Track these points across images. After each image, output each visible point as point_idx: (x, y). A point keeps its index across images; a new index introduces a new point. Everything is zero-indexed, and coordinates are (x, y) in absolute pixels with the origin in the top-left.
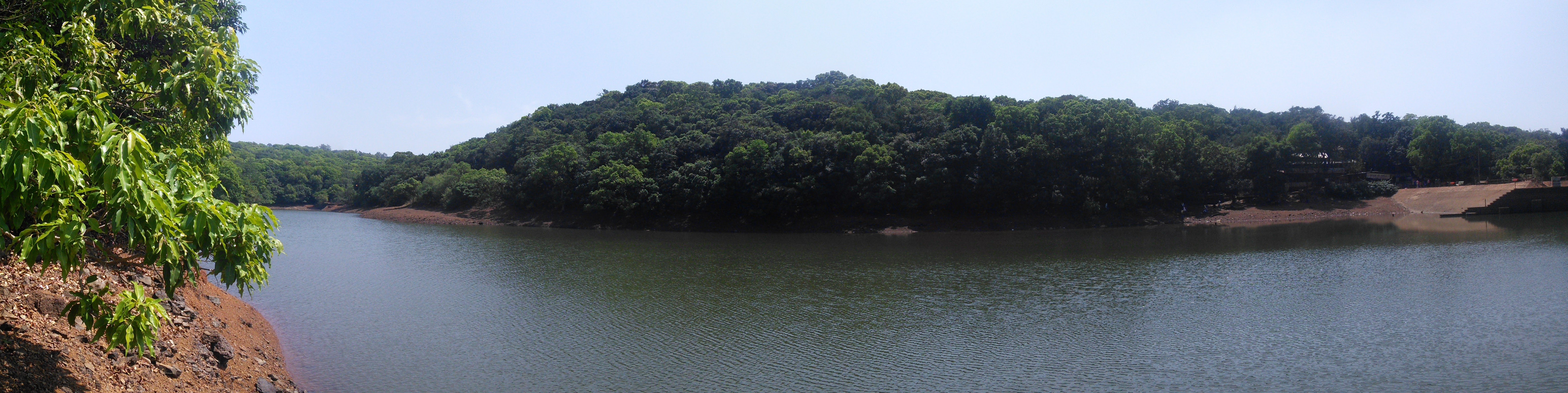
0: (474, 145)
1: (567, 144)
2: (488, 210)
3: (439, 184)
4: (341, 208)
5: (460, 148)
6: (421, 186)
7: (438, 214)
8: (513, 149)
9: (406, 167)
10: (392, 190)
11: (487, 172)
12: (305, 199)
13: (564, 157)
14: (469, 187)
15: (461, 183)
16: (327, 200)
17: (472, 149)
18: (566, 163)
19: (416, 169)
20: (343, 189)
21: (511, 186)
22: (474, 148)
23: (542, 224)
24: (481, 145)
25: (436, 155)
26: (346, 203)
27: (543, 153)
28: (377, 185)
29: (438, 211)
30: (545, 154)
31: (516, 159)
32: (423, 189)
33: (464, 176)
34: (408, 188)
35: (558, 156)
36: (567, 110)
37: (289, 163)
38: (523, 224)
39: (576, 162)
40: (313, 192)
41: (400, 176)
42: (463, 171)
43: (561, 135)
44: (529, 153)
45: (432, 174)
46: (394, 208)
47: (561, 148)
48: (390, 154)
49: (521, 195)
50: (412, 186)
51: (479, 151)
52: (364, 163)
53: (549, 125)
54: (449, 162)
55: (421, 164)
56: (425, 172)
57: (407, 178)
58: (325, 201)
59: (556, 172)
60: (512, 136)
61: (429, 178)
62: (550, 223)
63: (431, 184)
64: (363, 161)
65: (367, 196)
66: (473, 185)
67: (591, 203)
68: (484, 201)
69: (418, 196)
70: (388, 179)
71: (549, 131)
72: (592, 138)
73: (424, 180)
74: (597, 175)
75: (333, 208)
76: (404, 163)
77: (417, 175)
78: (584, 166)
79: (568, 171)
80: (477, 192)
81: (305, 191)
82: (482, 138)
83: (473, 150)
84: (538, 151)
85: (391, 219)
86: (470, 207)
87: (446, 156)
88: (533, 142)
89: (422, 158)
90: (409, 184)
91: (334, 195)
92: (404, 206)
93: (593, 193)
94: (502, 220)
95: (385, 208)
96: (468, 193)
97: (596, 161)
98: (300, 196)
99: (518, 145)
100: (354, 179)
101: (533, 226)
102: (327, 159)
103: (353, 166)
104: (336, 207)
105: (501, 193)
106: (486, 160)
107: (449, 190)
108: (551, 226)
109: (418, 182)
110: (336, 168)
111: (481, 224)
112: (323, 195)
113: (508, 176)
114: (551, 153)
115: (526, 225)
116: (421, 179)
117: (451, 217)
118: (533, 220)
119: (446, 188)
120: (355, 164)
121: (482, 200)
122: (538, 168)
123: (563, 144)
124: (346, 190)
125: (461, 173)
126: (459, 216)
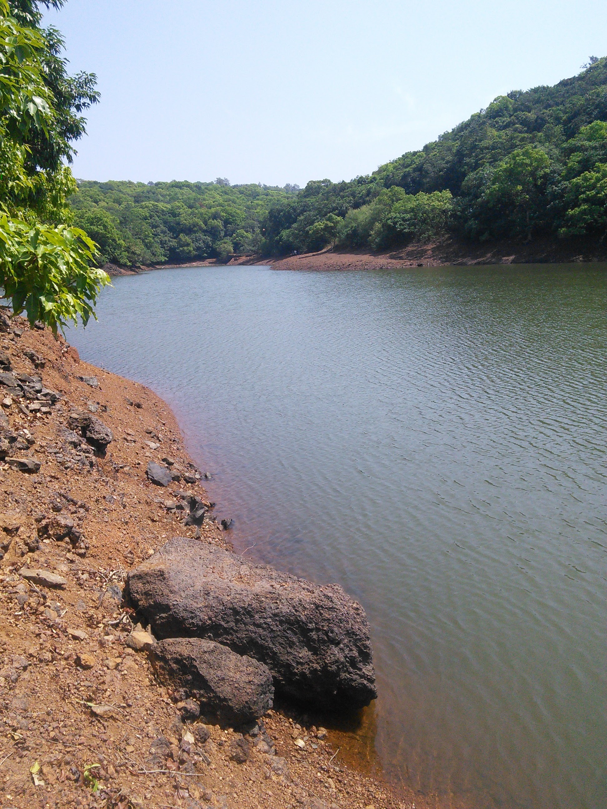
0: (408, 161)
1: (535, 147)
2: (430, 247)
3: (366, 218)
4: (250, 260)
5: (391, 168)
6: (343, 223)
7: (366, 258)
8: (460, 161)
9: (323, 200)
10: (308, 232)
11: (426, 197)
12: (204, 252)
13: (530, 165)
14: (404, 220)
15: (393, 214)
16: (232, 251)
17: (406, 167)
18: (533, 174)
19: (336, 201)
20: (249, 235)
21: (459, 213)
22: (409, 166)
23: (501, 259)
24: (417, 161)
25: (361, 181)
26: (255, 252)
27: (501, 164)
28: (288, 228)
29: (366, 254)
30: (503, 165)
31: (464, 175)
32: (346, 226)
33: (397, 205)
34: (326, 227)
35: (523, 165)
36: (536, 96)
37: (179, 207)
38: (476, 261)
39: (547, 170)
40: (214, 242)
41: (316, 212)
42: (395, 198)
43: (526, 135)
44: (482, 165)
45: (356, 206)
46: (311, 254)
47: (526, 154)
48: (303, 186)
49: (473, 223)
50: (332, 224)
51: (415, 170)
52: (271, 200)
53: (510, 123)
54: (378, 189)
55: (342, 194)
56: (347, 205)
57: (326, 215)
58: (230, 252)
59: (519, 188)
60: (458, 143)
61: (352, 212)
62: (511, 258)
63: (355, 220)
64: (269, 197)
65: (278, 242)
66: (408, 216)
67: (568, 227)
68: (423, 235)
69: (340, 237)
70: (302, 217)
71: (509, 131)
72: (570, 133)
73: (347, 215)
74: (578, 186)
75: (240, 261)
76: (320, 195)
77: (337, 209)
78: (559, 175)
79: (535, 185)
80: (414, 225)
81: (204, 242)
82: (420, 152)
83: (407, 170)
84: (494, 160)
85: (310, 268)
86: (406, 246)
87: (373, 180)
88: (487, 148)
89: (343, 186)
90: (328, 223)
91: (240, 243)
92: (323, 251)
93: (570, 212)
94: (447, 259)
95: (301, 256)
96: (402, 227)
97: (576, 165)
98: (198, 249)
99: (466, 155)
100: (260, 222)
101: (488, 263)
102: (226, 196)
103: (258, 205)
104: (244, 259)
105: (446, 223)
106: (424, 181)
107: (378, 225)
108: (513, 262)
109: (339, 218)
110: (238, 209)
111: (420, 265)
112: (227, 246)
113: (455, 200)
114: (513, 162)
115: (478, 263)
116: (342, 214)
117: (382, 260)
118: (489, 255)
119: (374, 223)
120: (260, 202)
121: (420, 235)
122: (494, 184)
123: (529, 147)
124: (254, 235)
125: (393, 202)
126: (392, 257)
